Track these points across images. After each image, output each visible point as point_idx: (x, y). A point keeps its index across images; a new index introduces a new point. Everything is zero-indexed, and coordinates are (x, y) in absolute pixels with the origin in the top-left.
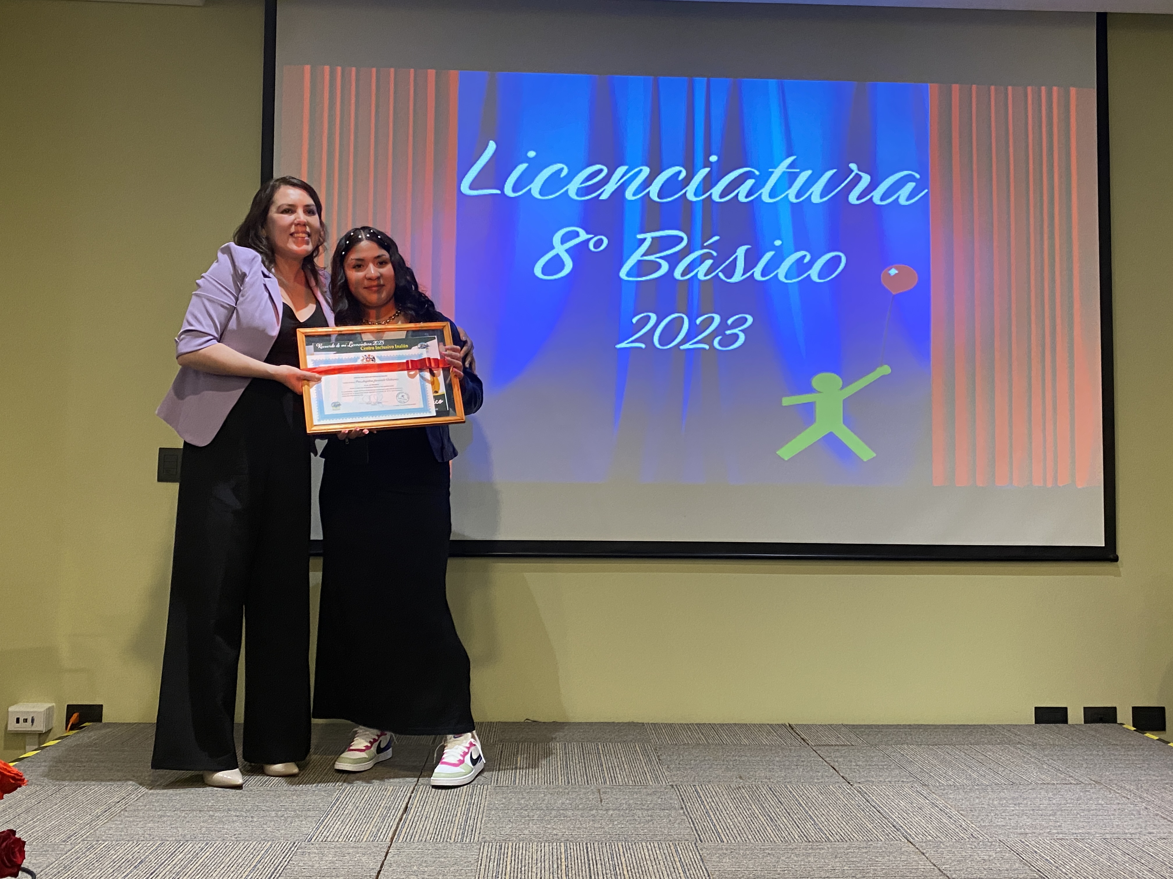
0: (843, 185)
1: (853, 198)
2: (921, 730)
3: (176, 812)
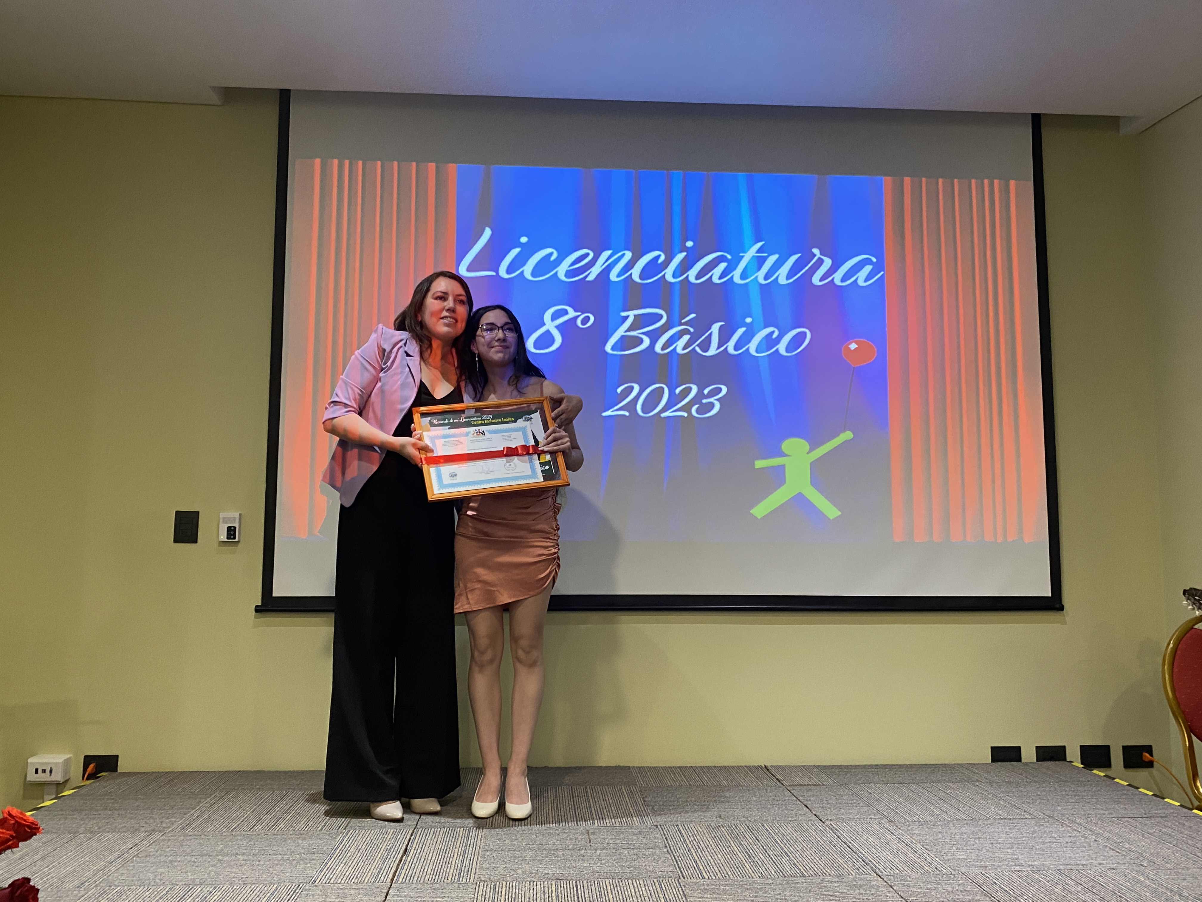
0: (807, 268)
1: (816, 280)
2: (887, 770)
3: (186, 857)
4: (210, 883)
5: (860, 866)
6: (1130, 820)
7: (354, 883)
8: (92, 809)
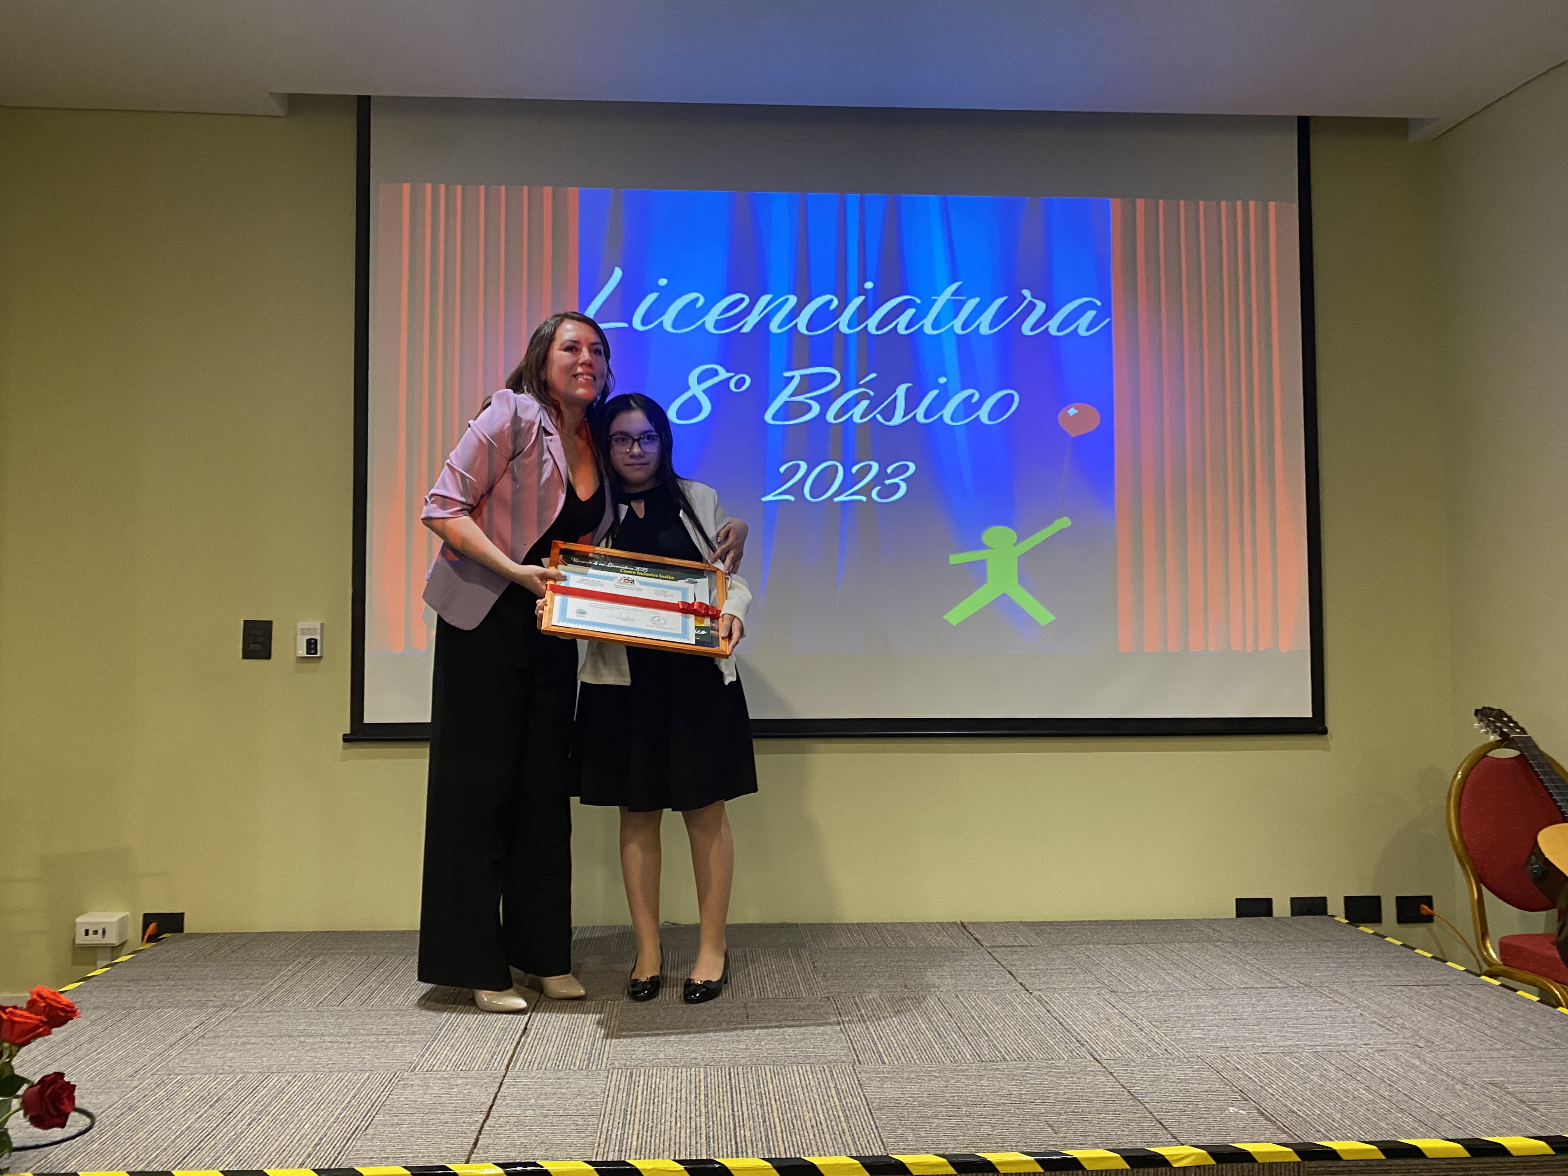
0: (1015, 314)
1: (1026, 329)
4: (290, 1070)
5: (1073, 1047)
6: (1403, 988)
7: (461, 1070)
8: (150, 978)
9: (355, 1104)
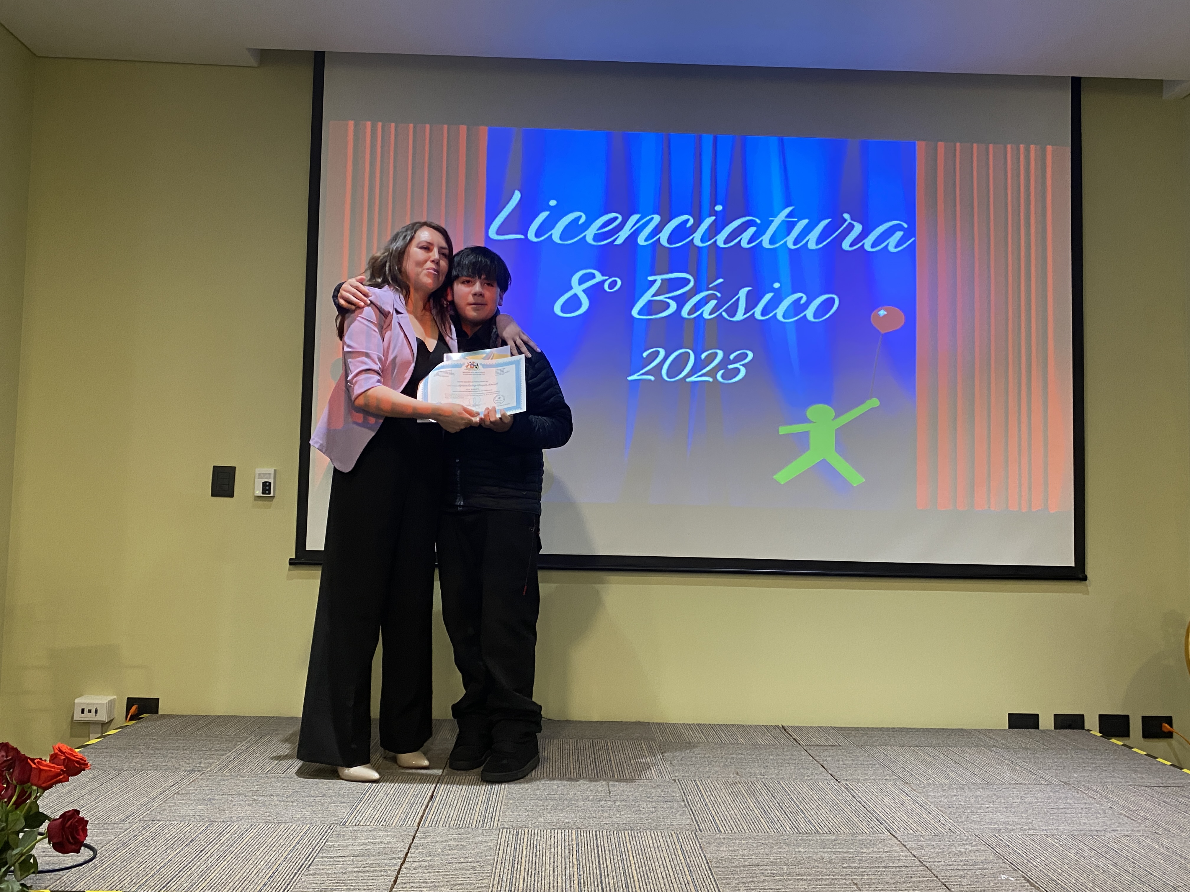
0: (837, 233)
1: (846, 245)
4: (247, 820)
5: (874, 825)
6: (1146, 788)
7: (382, 825)
8: (134, 748)
9: (299, 848)
